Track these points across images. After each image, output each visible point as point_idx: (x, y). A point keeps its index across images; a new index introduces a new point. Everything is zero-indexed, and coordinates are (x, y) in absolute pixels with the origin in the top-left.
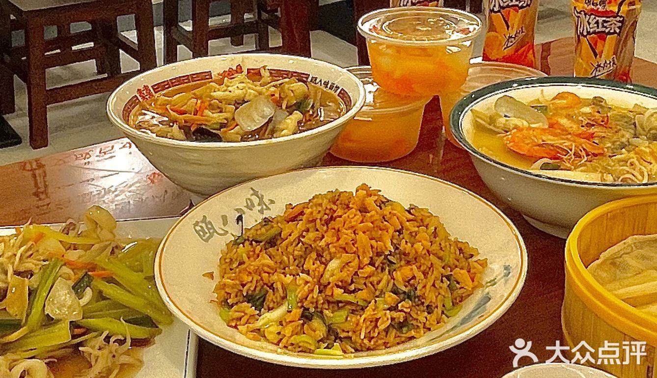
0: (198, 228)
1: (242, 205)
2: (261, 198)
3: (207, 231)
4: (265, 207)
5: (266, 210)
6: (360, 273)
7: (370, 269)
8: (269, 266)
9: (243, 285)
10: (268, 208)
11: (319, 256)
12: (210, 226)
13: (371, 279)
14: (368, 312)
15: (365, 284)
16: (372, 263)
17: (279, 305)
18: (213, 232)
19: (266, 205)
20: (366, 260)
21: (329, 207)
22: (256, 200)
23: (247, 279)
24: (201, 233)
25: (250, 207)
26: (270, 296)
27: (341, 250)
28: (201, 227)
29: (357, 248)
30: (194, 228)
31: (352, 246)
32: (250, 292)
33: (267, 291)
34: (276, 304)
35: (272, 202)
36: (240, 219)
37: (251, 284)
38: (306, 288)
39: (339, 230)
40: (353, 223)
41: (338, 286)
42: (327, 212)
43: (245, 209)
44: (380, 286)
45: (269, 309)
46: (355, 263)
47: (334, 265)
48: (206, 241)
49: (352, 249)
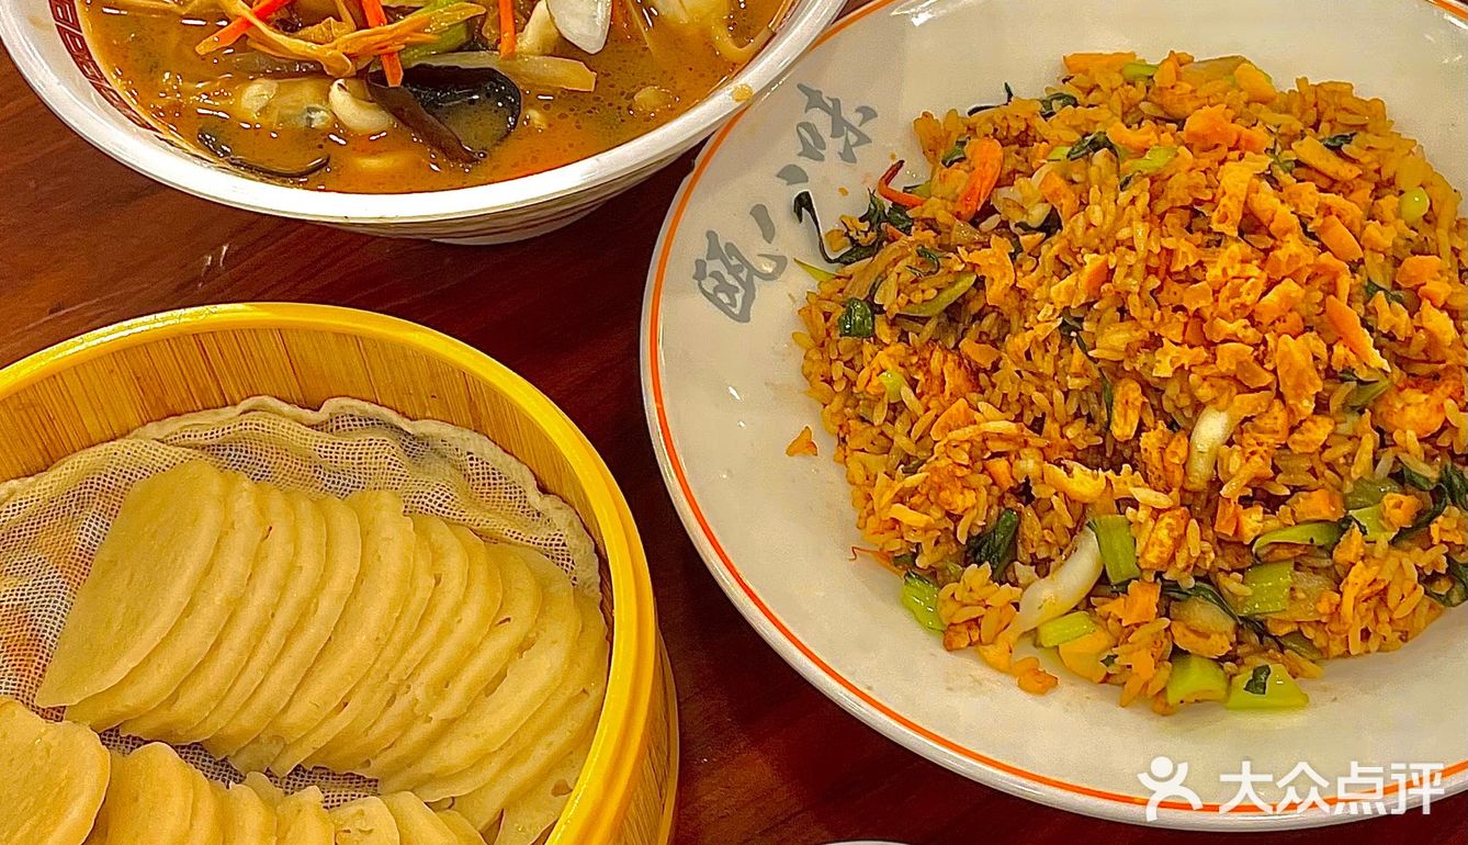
0: (710, 284)
1: (788, 150)
2: (834, 110)
3: (731, 280)
4: (853, 138)
5: (856, 145)
6: (1293, 443)
7: (1320, 430)
8: (1000, 436)
9: (957, 519)
10: (863, 139)
11: (1152, 389)
12: (734, 262)
13: (1327, 455)
14: (1358, 578)
15: (1312, 471)
16: (1321, 407)
17: (1067, 550)
18: (749, 277)
19: (852, 128)
20: (1308, 406)
21: (1157, 250)
22: (821, 120)
23: (961, 500)
24: (723, 297)
25: (813, 150)
26: (1032, 526)
27: (1225, 383)
28: (714, 275)
29: (1274, 371)
30: (700, 285)
31: (1257, 367)
32: (977, 531)
33: (1020, 513)
34: (1055, 551)
35: (868, 113)
36: (803, 203)
37: (973, 506)
38: (1163, 534)
39: (1198, 314)
40: (1249, 299)
41: (1246, 502)
42: (1154, 262)
43: (805, 164)
44: (1356, 471)
45: (1043, 567)
46: (1278, 418)
47: (1212, 428)
48: (744, 317)
49: (1255, 375)
